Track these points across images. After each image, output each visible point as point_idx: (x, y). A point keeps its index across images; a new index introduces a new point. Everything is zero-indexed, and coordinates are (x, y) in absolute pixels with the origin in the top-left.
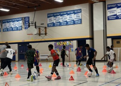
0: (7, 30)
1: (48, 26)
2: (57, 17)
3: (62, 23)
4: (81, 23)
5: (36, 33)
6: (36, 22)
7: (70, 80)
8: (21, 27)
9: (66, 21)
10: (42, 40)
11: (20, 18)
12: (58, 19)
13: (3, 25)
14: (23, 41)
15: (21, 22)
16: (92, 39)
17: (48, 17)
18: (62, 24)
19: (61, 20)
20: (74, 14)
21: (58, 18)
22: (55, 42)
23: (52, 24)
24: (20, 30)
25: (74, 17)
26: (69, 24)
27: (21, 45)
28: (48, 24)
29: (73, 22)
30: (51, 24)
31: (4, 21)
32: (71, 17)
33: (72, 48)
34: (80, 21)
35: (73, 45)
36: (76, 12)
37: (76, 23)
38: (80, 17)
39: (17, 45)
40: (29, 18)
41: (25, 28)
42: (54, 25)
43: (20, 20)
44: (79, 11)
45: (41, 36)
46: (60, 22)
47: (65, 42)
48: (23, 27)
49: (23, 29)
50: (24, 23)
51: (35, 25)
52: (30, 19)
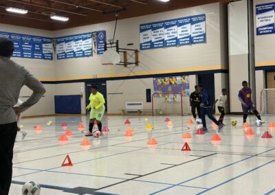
0: (65, 56)
1: (141, 49)
2: (159, 30)
3: (168, 42)
4: (205, 41)
5: (118, 62)
6: (118, 41)
7: (183, 150)
8: (90, 51)
9: (176, 38)
10: (131, 75)
11: (89, 33)
13: (58, 46)
14: (95, 77)
15: (90, 41)
16: (225, 71)
17: (142, 31)
18: (168, 45)
19: (167, 35)
20: (190, 24)
21: (159, 33)
22: (155, 79)
23: (149, 44)
24: (88, 56)
25: (191, 30)
26: (181, 43)
27: (90, 85)
28: (141, 44)
29: (188, 39)
30: (146, 44)
31: (58, 40)
32: (184, 29)
33: (186, 90)
34: (202, 37)
35: (188, 84)
36: (194, 19)
37: (195, 41)
38: (203, 30)
39: (83, 84)
40: (104, 32)
41: (98, 53)
42: (152, 46)
43: (89, 38)
44: (200, 18)
45: (129, 68)
46: (163, 40)
47: (174, 79)
48: (95, 50)
49: (95, 55)
50: (97, 43)
51: (117, 46)
52: (107, 34)
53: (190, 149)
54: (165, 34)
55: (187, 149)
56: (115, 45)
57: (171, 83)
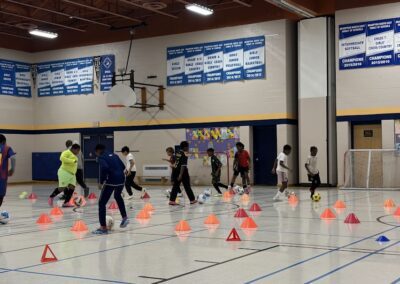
0: (51, 92)
1: (169, 84)
2: (196, 57)
3: (209, 75)
4: (263, 76)
5: (133, 104)
6: (132, 71)
7: (228, 240)
8: (90, 86)
9: (221, 71)
10: (151, 124)
11: (89, 58)
12: (197, 64)
13: (39, 77)
14: (97, 126)
15: (90, 70)
16: (293, 122)
17: (170, 57)
18: (209, 79)
19: (208, 65)
20: (242, 50)
21: (196, 61)
22: (188, 130)
23: (181, 78)
24: (86, 93)
25: (243, 58)
26: (228, 78)
27: (89, 138)
28: (168, 78)
29: (239, 72)
30: (176, 78)
31: (40, 67)
32: (233, 58)
34: (260, 70)
36: (248, 43)
37: (249, 76)
38: (262, 59)
39: (78, 135)
40: (112, 58)
41: (102, 88)
42: (185, 80)
43: (89, 65)
44: (257, 42)
45: (149, 113)
46: (202, 73)
47: (217, 131)
48: (97, 82)
49: (97, 91)
50: (101, 74)
51: (132, 79)
52: (117, 61)
53: (239, 239)
54: (205, 64)
55: (235, 239)
56: (128, 77)
57: (212, 138)
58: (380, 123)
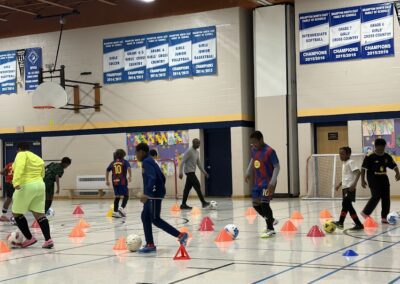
1: (105, 82)
3: (152, 71)
4: (215, 72)
5: (63, 105)
6: (63, 67)
7: (176, 258)
8: (13, 84)
9: (166, 66)
10: (85, 128)
11: (11, 52)
12: (138, 58)
14: (21, 131)
15: (13, 65)
16: (249, 123)
17: (106, 50)
18: (152, 76)
19: (150, 60)
20: (190, 42)
21: (137, 55)
22: (129, 135)
23: (120, 74)
24: (8, 92)
25: (191, 51)
26: (175, 74)
27: (11, 145)
28: (105, 74)
29: (187, 68)
30: (113, 75)
32: (180, 51)
34: (210, 65)
36: (197, 34)
37: (198, 72)
38: (213, 53)
40: (39, 51)
41: (27, 87)
42: (124, 77)
43: (11, 60)
44: (208, 33)
45: (83, 115)
46: (144, 68)
47: (163, 135)
48: (21, 81)
49: (21, 91)
50: (25, 69)
51: (62, 76)
52: (44, 54)
53: (188, 258)
54: (147, 58)
55: (183, 257)
56: (58, 73)
57: (157, 143)
58: (346, 124)
